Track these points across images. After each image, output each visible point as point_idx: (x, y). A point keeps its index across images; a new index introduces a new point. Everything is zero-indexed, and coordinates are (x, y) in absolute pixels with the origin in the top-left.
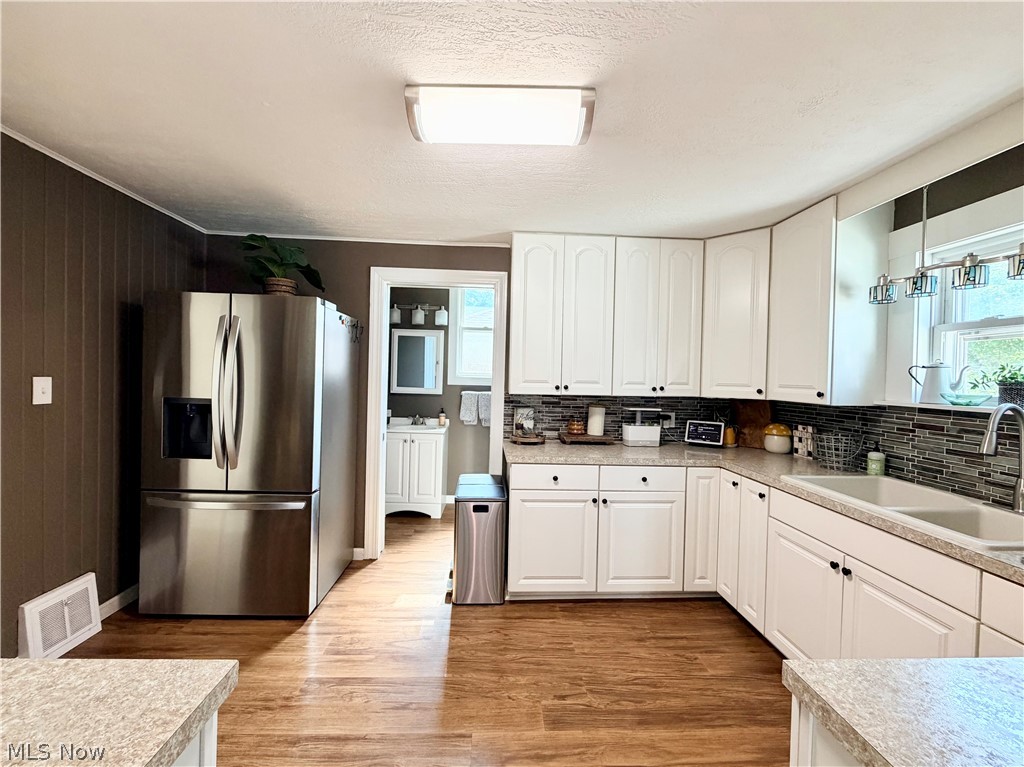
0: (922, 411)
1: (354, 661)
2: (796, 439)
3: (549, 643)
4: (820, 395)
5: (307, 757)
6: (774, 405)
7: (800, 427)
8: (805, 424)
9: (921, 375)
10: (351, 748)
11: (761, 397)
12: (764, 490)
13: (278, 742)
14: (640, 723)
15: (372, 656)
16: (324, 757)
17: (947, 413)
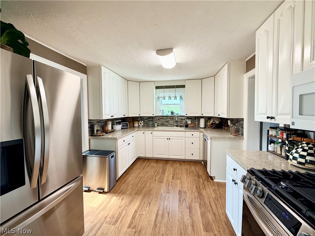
0: (161, 116)
1: (125, 215)
2: (139, 124)
3: (138, 179)
4: (153, 115)
5: (161, 222)
6: (141, 117)
7: (140, 121)
8: (141, 121)
9: (161, 111)
10: (160, 213)
11: (139, 116)
12: (152, 132)
13: (154, 230)
14: (164, 174)
15: (124, 212)
16: (162, 218)
17: (164, 116)
